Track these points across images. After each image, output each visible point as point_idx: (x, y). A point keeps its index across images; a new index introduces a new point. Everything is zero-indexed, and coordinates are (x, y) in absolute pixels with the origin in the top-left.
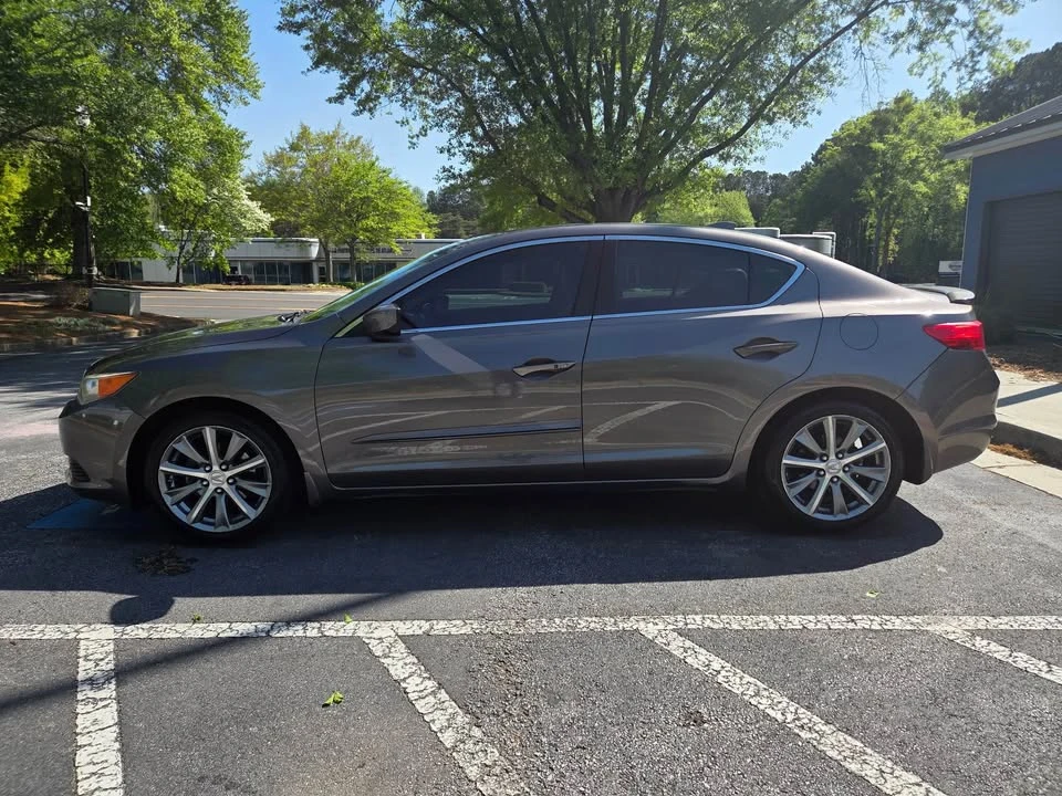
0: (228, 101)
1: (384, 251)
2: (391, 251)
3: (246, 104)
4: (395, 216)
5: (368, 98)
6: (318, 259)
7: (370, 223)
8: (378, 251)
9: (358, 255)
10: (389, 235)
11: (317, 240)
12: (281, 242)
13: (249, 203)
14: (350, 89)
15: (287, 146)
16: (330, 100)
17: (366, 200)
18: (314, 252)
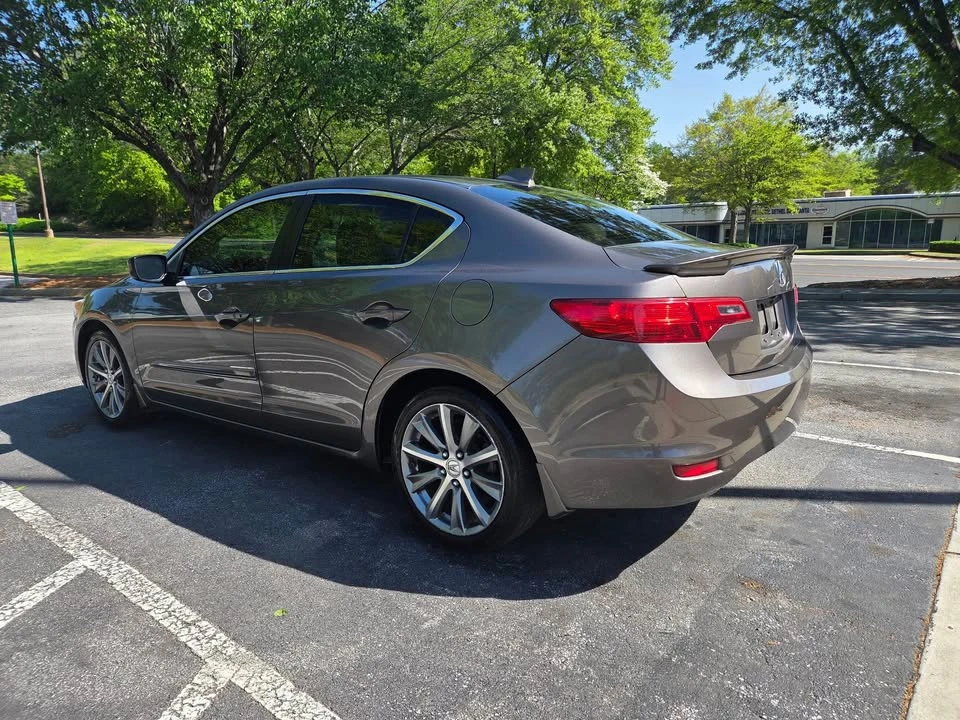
0: (641, 87)
1: (781, 211)
2: (789, 212)
3: (657, 86)
4: (796, 174)
5: (743, 59)
6: (725, 222)
7: (767, 184)
8: (774, 212)
9: (754, 217)
10: (787, 195)
11: (725, 203)
12: (689, 207)
13: (649, 173)
14: (721, 54)
15: (706, 117)
16: (699, 67)
17: (767, 161)
18: (722, 215)
